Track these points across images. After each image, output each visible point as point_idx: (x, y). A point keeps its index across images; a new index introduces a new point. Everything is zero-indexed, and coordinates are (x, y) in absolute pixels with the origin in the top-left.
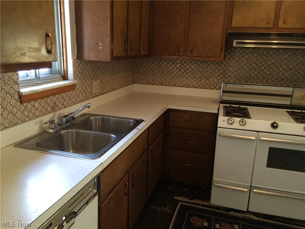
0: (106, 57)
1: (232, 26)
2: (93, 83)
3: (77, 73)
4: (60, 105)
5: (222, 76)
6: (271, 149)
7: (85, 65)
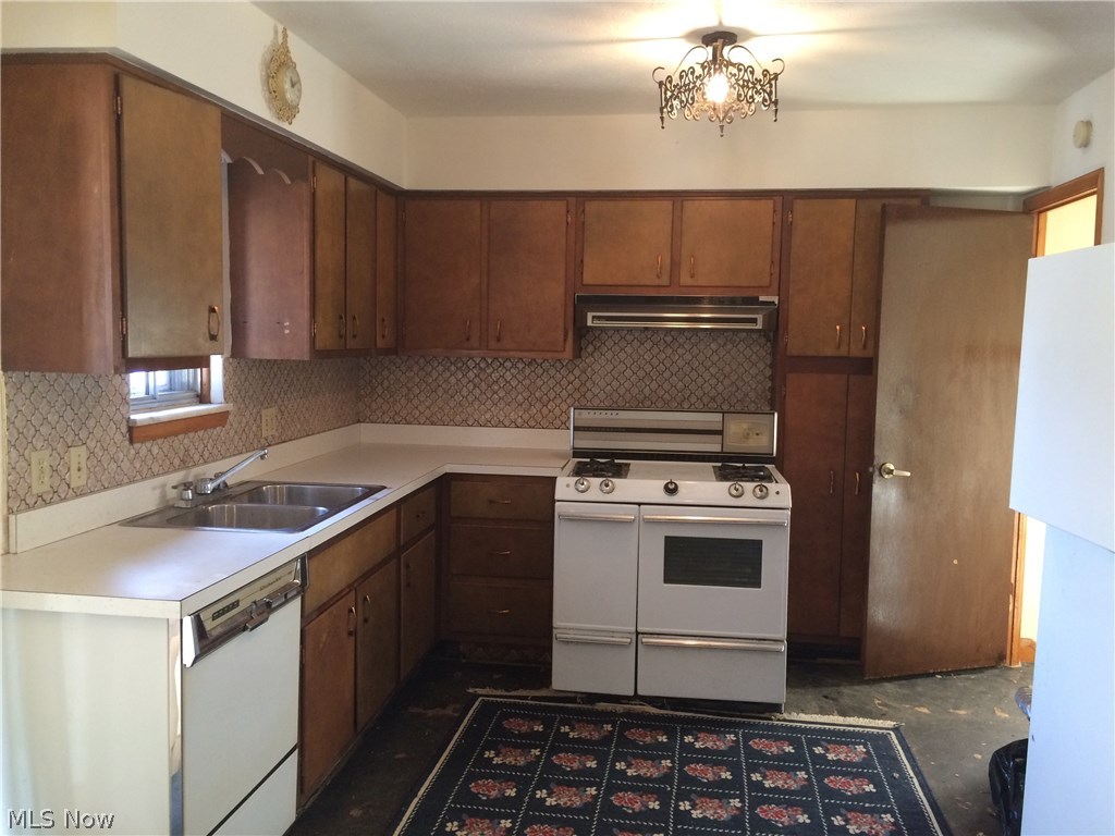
0: (300, 351)
1: (584, 283)
2: (264, 412)
3: (231, 389)
4: (197, 457)
5: (577, 395)
6: (668, 540)
7: (246, 370)
